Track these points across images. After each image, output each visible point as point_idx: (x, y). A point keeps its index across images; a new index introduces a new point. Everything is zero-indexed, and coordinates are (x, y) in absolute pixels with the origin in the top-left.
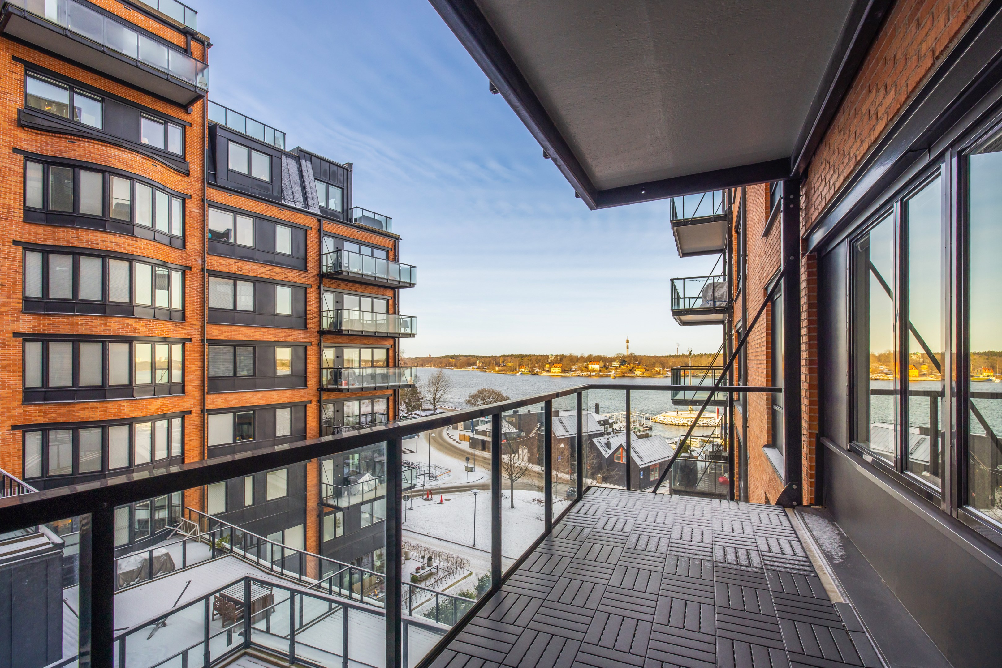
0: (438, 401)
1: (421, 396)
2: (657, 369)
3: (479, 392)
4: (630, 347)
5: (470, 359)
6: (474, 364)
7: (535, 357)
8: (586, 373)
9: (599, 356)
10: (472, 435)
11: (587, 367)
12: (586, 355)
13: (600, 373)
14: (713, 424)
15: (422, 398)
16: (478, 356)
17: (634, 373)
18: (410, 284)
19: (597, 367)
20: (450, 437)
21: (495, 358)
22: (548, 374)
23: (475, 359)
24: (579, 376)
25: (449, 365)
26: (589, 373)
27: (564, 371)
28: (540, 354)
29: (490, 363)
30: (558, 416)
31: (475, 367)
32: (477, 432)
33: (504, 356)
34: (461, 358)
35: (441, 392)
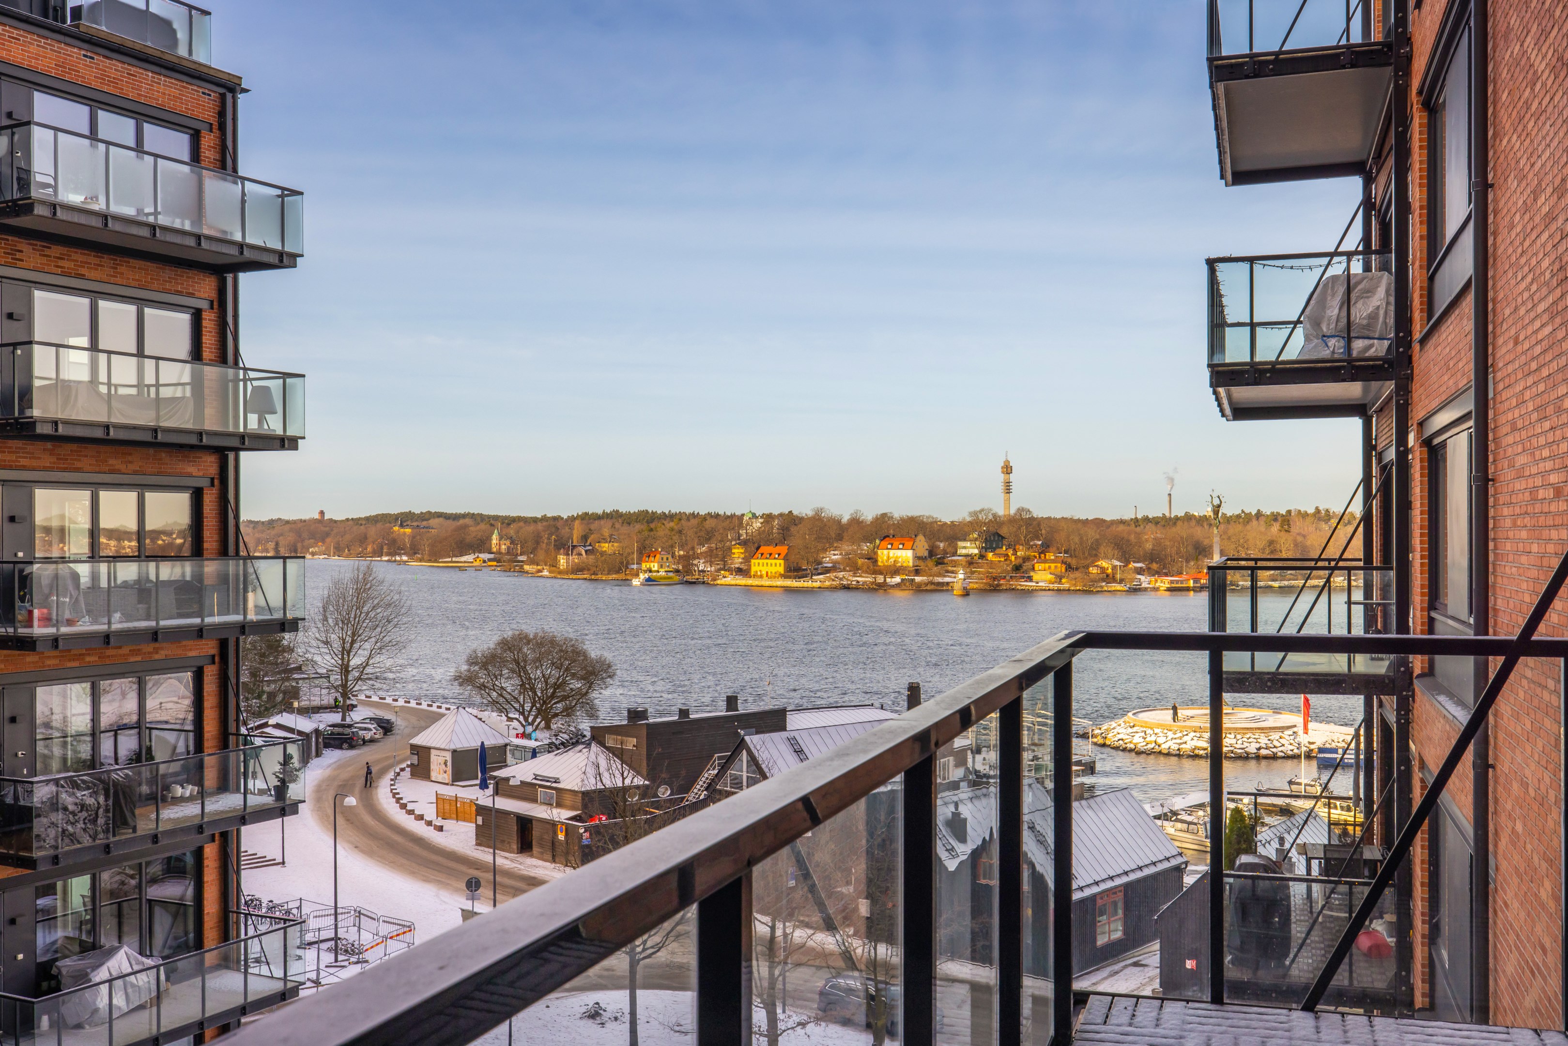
0: (359, 679)
1: (295, 659)
2: (1104, 564)
3: (505, 645)
4: (1014, 487)
5: (466, 527)
6: (481, 545)
7: (694, 522)
8: (869, 579)
9: (912, 520)
10: (485, 798)
11: (872, 558)
12: (868, 515)
13: (918, 579)
14: (1289, 749)
15: (299, 669)
16: (496, 518)
17: (1030, 579)
18: (281, 254)
19: (905, 556)
20: (403, 806)
21: (553, 524)
22: (741, 581)
23: (483, 526)
24: (847, 588)
25: (394, 547)
26: (880, 579)
27: (794, 570)
28: (713, 511)
29: (537, 541)
30: (783, 728)
31: (485, 556)
32: (502, 788)
33: (586, 518)
34: (434, 522)
35: (367, 646)
